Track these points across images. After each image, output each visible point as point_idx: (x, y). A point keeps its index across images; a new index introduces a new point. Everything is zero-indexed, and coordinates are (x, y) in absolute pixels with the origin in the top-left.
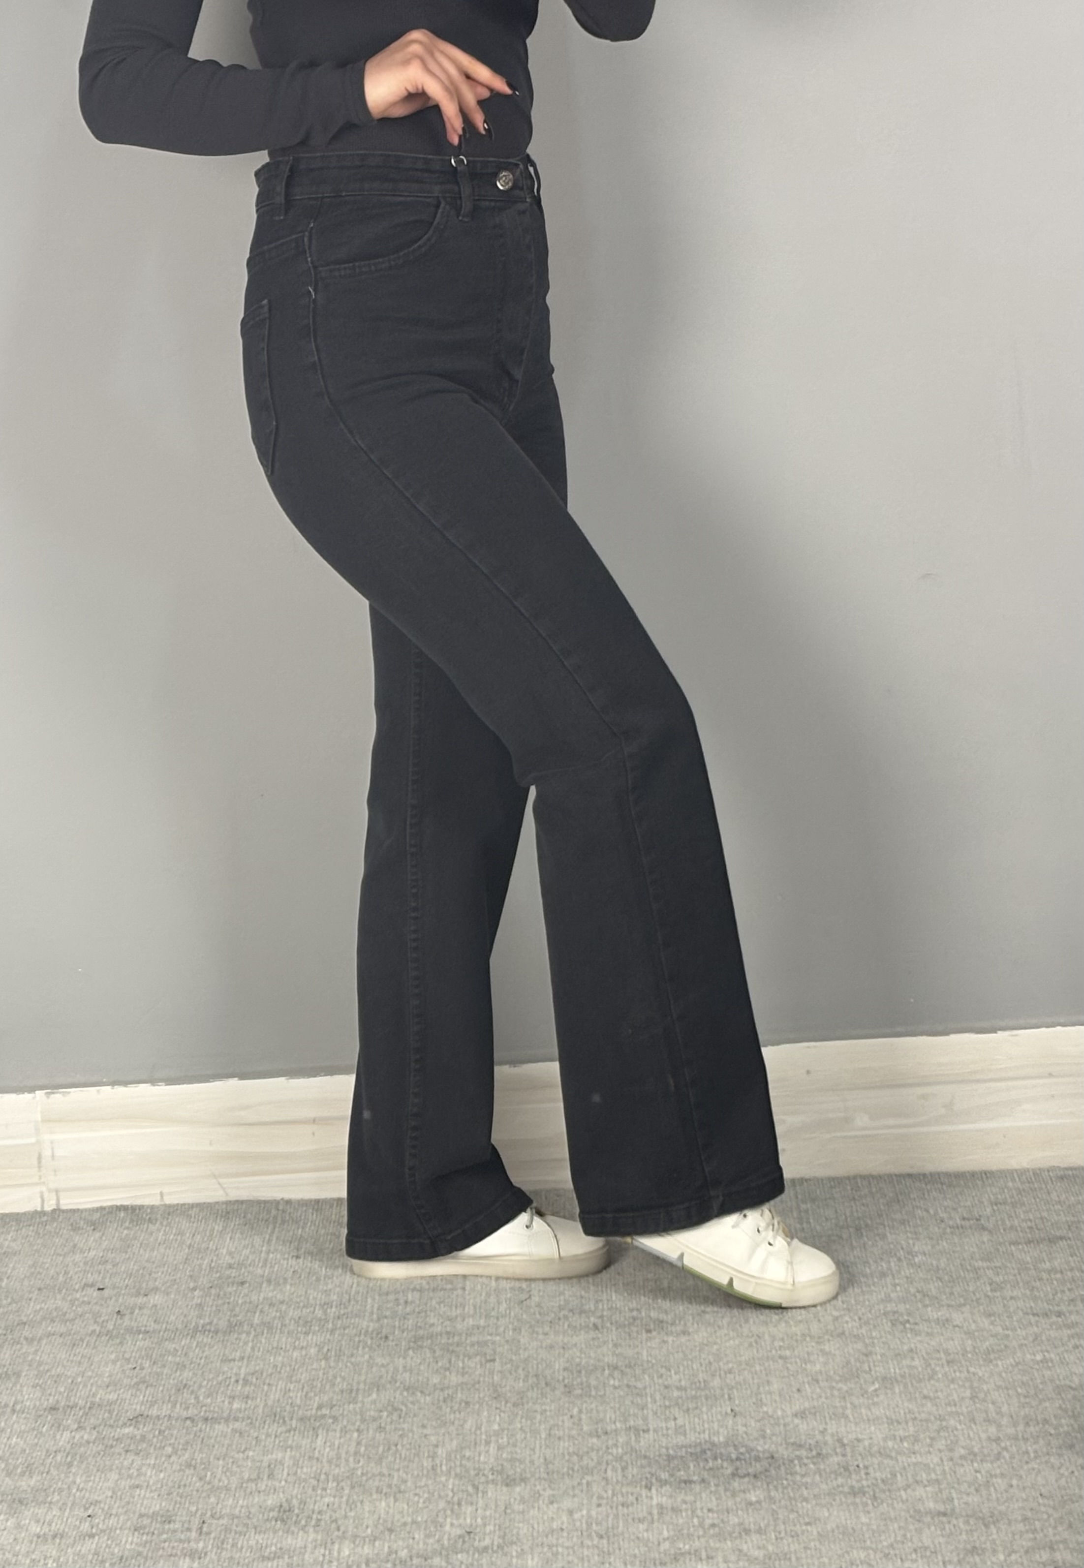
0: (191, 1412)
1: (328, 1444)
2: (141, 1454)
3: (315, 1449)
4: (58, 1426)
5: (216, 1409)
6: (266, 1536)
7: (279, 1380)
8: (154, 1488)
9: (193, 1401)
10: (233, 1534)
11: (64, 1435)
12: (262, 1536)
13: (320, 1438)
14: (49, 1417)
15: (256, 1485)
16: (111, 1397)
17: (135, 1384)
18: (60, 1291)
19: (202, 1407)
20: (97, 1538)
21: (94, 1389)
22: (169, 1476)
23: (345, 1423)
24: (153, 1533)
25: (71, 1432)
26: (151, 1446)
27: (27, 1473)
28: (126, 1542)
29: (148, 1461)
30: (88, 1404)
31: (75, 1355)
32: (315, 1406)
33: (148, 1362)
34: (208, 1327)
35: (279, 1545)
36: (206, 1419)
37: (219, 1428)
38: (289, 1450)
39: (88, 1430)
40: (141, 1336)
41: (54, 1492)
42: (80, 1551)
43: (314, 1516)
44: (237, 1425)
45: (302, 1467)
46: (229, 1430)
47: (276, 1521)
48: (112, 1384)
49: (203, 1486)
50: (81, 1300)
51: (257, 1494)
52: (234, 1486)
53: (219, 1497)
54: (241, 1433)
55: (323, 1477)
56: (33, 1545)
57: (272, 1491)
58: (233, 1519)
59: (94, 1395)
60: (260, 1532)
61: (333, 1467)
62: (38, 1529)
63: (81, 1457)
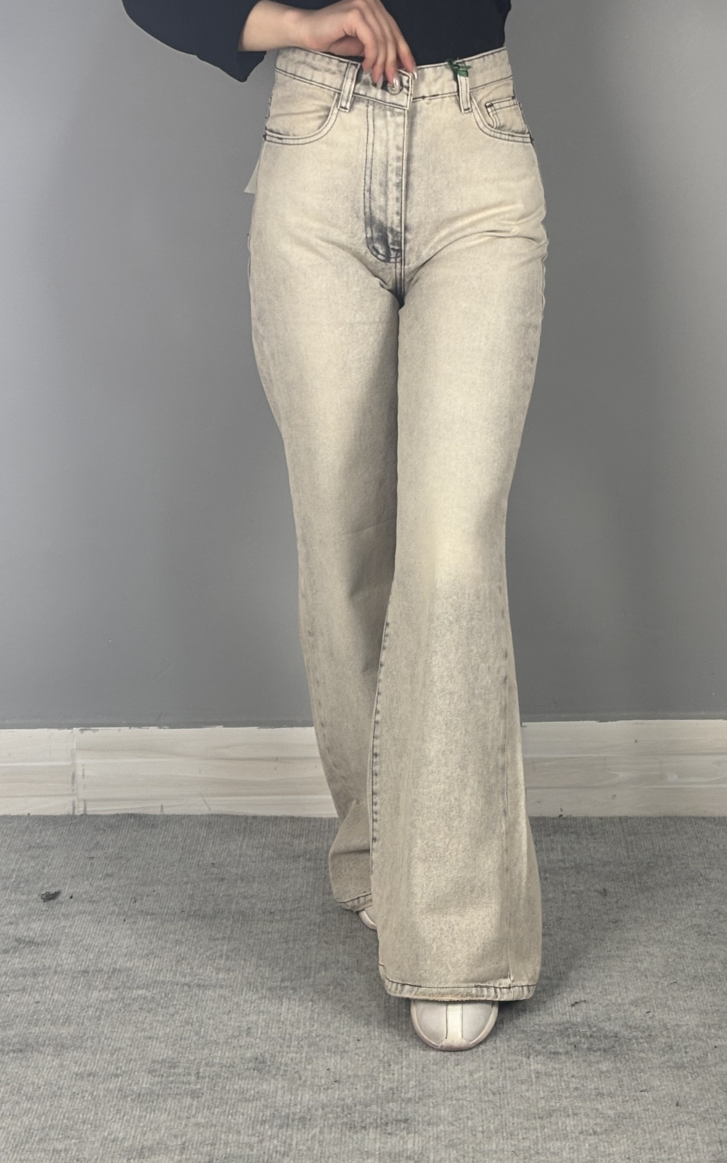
0: (188, 979)
1: (290, 1011)
2: (152, 1012)
3: (281, 1014)
4: (89, 986)
5: (206, 978)
6: (247, 1081)
7: (252, 957)
8: (162, 1040)
9: (189, 971)
10: (222, 1079)
11: (94, 995)
12: (243, 1082)
13: (284, 1004)
14: (82, 978)
15: (238, 1041)
16: (128, 965)
17: (146, 954)
18: (88, 879)
19: (196, 976)
20: (120, 1078)
21: (115, 958)
22: (173, 1030)
23: (302, 993)
24: (163, 1076)
25: (99, 991)
26: (158, 1005)
27: (67, 1024)
28: (143, 1082)
29: (157, 1018)
30: (111, 969)
31: (100, 930)
32: (280, 979)
33: (155, 938)
34: (198, 913)
35: (256, 1090)
36: (199, 986)
37: (210, 993)
38: (261, 1014)
39: (112, 990)
40: (149, 917)
41: (87, 1039)
42: (108, 1087)
43: (282, 1068)
44: (222, 992)
45: (272, 1028)
46: (216, 995)
47: (254, 1070)
48: (130, 955)
49: (198, 1040)
50: (104, 886)
51: (239, 1049)
52: (222, 1041)
53: (211, 1050)
54: (225, 998)
55: (288, 1036)
56: (73, 1082)
57: (250, 1046)
58: (222, 1067)
59: (116, 963)
60: (242, 1078)
61: (295, 1029)
62: (77, 1069)
63: (107, 1011)
